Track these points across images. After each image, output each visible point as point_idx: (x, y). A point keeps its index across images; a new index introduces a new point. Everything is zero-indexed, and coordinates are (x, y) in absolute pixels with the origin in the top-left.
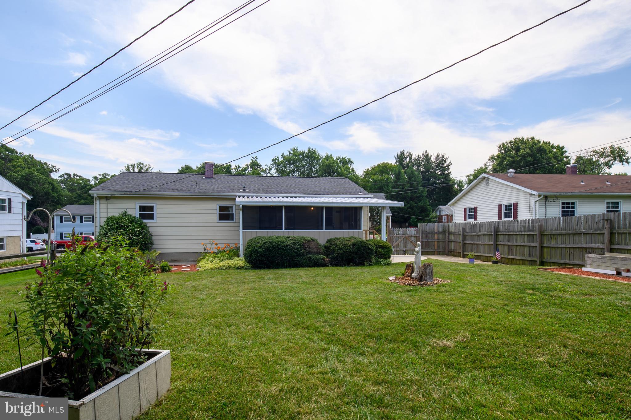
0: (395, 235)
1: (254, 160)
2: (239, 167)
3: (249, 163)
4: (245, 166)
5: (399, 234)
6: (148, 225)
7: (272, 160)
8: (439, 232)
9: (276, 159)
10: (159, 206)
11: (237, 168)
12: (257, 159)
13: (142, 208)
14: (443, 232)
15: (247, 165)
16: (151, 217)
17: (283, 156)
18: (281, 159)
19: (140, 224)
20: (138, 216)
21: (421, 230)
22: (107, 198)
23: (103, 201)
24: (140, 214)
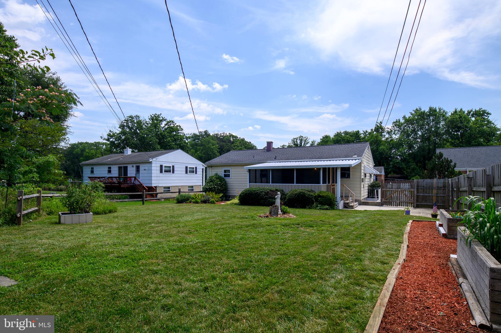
0: (389, 189)
1: (379, 124)
2: (366, 131)
3: (374, 128)
4: (370, 131)
5: (392, 188)
6: (226, 180)
7: (393, 123)
8: (438, 187)
9: (397, 122)
10: (232, 170)
11: (364, 133)
12: (382, 123)
13: (225, 171)
14: (443, 187)
15: (372, 130)
16: (228, 176)
17: (404, 117)
18: (402, 121)
19: (224, 180)
20: (223, 175)
21: (416, 185)
22: (211, 167)
23: (210, 168)
24: (224, 174)
